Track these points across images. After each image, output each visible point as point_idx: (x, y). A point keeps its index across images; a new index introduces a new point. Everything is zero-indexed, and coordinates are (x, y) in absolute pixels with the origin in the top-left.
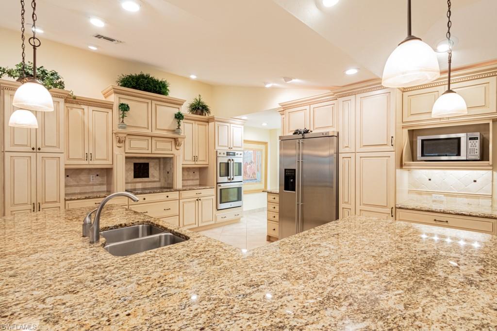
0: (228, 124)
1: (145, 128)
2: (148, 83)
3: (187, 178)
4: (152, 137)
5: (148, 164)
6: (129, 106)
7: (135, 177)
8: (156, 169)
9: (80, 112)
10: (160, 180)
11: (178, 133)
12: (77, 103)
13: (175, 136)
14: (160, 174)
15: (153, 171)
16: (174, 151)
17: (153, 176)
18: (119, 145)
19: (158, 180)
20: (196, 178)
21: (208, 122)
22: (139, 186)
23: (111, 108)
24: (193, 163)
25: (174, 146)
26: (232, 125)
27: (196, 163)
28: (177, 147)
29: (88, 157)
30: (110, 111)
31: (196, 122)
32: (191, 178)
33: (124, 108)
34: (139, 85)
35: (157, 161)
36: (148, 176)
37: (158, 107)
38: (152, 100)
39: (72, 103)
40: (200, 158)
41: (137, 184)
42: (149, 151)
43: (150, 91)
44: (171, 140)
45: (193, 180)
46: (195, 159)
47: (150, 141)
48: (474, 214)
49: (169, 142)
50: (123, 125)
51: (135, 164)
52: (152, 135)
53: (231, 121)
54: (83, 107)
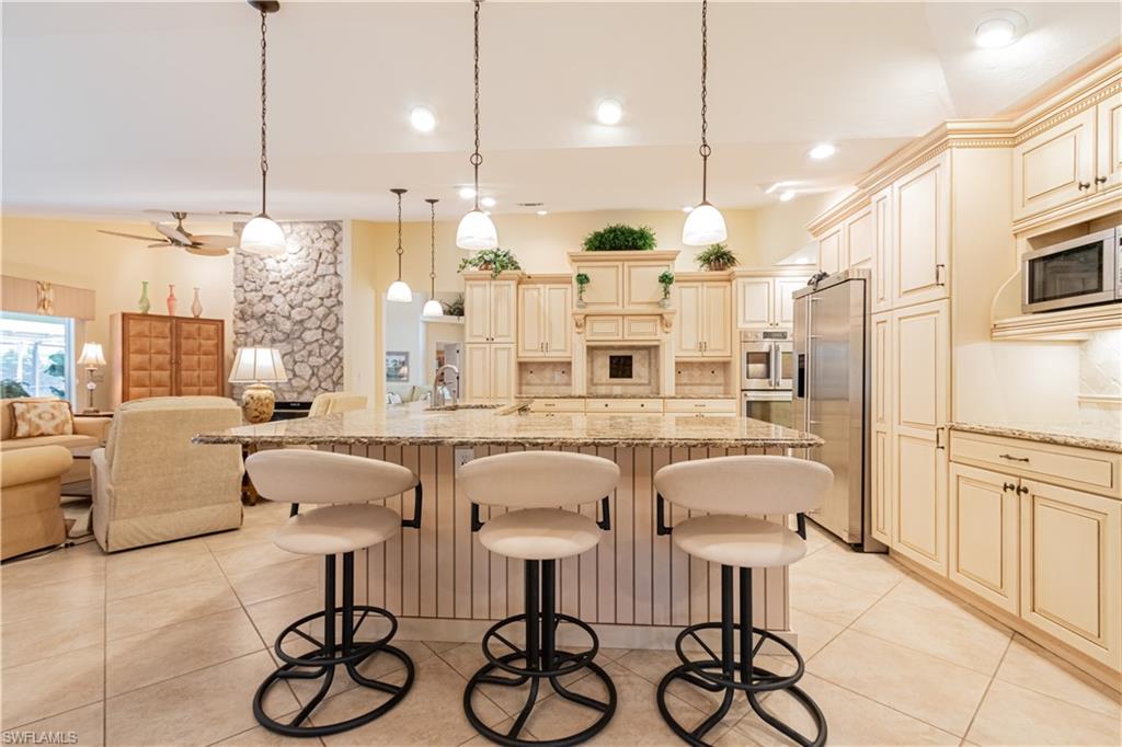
0: (771, 280)
1: (613, 303)
2: (616, 237)
3: (698, 382)
4: (623, 316)
5: (630, 358)
6: (588, 276)
7: (612, 376)
8: (643, 365)
9: (535, 293)
10: (650, 382)
11: (663, 306)
12: (533, 283)
13: (660, 311)
14: (650, 373)
15: (639, 368)
16: (660, 335)
17: (640, 377)
18: (577, 330)
19: (647, 382)
20: (717, 381)
21: (729, 280)
22: (617, 390)
23: (571, 283)
24: (700, 354)
25: (659, 328)
26: (777, 279)
27: (705, 354)
28: (666, 329)
29: (544, 347)
30: (569, 286)
31: (705, 284)
32: (708, 381)
33: (583, 279)
34: (604, 244)
35: (644, 352)
36: (630, 376)
37: (632, 270)
38: (623, 260)
39: (528, 283)
40: (712, 345)
41: (615, 387)
42: (620, 338)
43: (620, 249)
44: (653, 318)
45: (710, 385)
46: (702, 347)
47: (621, 321)
48: (1073, 441)
49: (650, 321)
50: (582, 303)
51: (612, 358)
52: (623, 312)
53: (775, 273)
54: (538, 286)
